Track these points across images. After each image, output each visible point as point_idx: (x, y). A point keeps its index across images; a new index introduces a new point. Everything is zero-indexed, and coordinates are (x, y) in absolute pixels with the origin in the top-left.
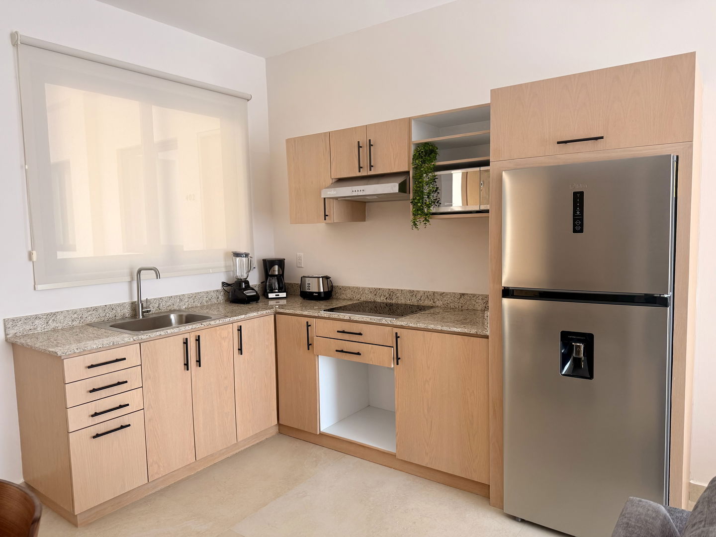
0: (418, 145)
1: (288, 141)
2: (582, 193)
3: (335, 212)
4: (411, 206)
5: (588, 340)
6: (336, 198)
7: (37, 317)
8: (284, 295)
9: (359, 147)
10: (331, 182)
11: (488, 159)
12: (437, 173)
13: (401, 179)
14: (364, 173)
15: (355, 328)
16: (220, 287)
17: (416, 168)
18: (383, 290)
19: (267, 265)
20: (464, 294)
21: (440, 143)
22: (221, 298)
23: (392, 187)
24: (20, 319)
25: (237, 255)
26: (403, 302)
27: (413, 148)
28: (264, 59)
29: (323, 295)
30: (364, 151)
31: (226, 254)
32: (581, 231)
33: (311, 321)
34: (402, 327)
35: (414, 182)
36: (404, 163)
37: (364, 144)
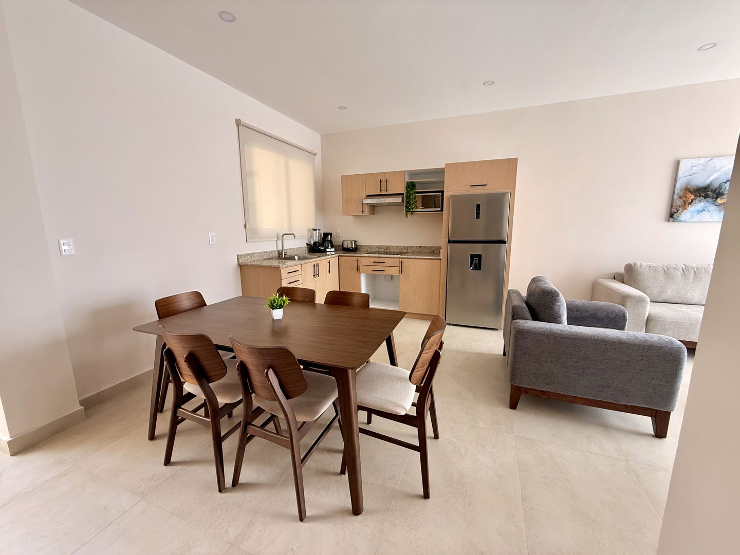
0: (407, 183)
1: (342, 176)
2: (479, 205)
3: (366, 209)
4: (405, 208)
5: (479, 257)
6: (367, 204)
7: (248, 255)
8: (333, 249)
9: (381, 182)
10: (365, 196)
11: (442, 190)
12: (417, 195)
13: (401, 196)
14: (382, 193)
15: (381, 260)
16: (305, 245)
17: (407, 192)
18: (384, 246)
19: (326, 235)
20: (421, 247)
21: (417, 182)
22: (307, 251)
23: (399, 200)
24: (243, 255)
27: (406, 183)
28: (320, 136)
30: (384, 184)
31: (309, 230)
32: (479, 218)
33: (359, 258)
34: (404, 258)
35: (407, 198)
36: (403, 190)
37: (383, 180)
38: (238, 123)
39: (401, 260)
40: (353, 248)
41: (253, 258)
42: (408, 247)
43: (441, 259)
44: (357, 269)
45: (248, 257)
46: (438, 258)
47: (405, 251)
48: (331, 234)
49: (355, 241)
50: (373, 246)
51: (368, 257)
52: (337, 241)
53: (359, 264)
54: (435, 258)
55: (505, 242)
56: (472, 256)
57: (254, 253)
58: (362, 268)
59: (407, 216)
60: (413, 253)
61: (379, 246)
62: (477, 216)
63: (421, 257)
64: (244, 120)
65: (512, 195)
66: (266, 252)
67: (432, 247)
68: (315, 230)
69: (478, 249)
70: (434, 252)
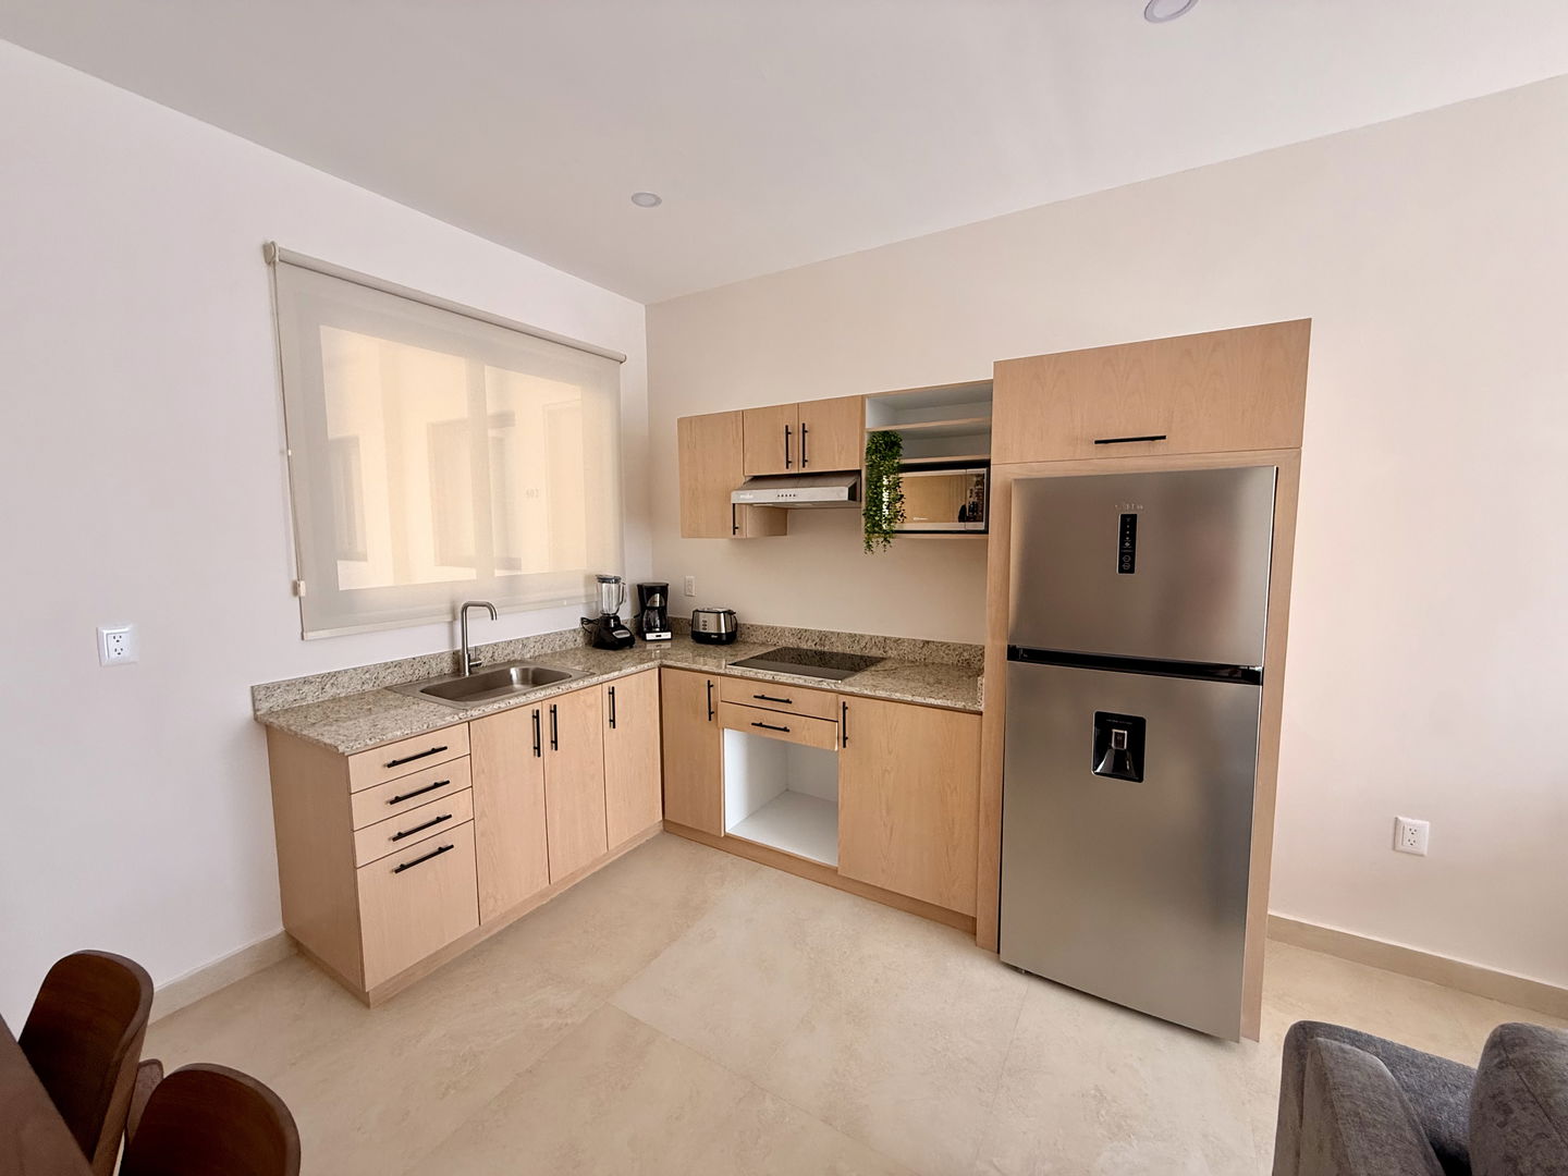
0: (874, 435)
1: (680, 421)
2: (1134, 517)
3: (749, 525)
4: (863, 519)
5: (1137, 726)
6: (751, 504)
7: (306, 681)
8: (668, 635)
9: (788, 433)
10: (743, 480)
11: (985, 457)
12: (900, 475)
13: (850, 481)
14: (794, 471)
15: (782, 693)
16: (578, 625)
17: (871, 467)
18: (811, 632)
19: (645, 592)
21: (902, 431)
22: (580, 640)
23: (839, 492)
24: (278, 685)
25: (603, 580)
26: (840, 650)
27: (867, 438)
28: (643, 307)
29: (724, 638)
30: (796, 439)
31: (588, 579)
35: (869, 487)
36: (854, 459)
37: (796, 431)
38: (273, 256)
39: (843, 698)
40: (720, 635)
41: (331, 692)
43: (981, 714)
44: (710, 713)
45: (306, 688)
46: (970, 706)
47: (875, 652)
48: (663, 590)
49: (730, 613)
50: (783, 630)
51: (742, 677)
54: (960, 705)
55: (1256, 678)
58: (724, 711)
59: (869, 547)
62: (1121, 562)
69: (1123, 694)
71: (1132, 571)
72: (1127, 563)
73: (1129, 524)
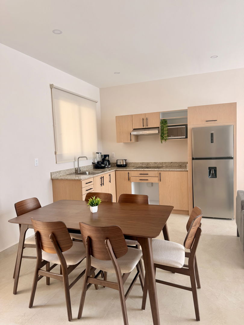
0: (161, 120)
1: (116, 117)
3: (133, 139)
4: (160, 137)
5: (215, 169)
6: (134, 135)
8: (110, 166)
9: (143, 120)
10: (132, 130)
11: (186, 124)
12: (168, 128)
13: (158, 129)
14: (144, 127)
15: (146, 173)
16: (91, 164)
17: (162, 126)
18: (145, 163)
20: (172, 162)
23: (156, 131)
28: (99, 88)
30: (145, 121)
33: (130, 172)
34: (161, 171)
35: (161, 130)
36: (158, 125)
37: (145, 119)
38: (52, 86)
39: (159, 172)
40: (124, 165)
41: (60, 174)
42: (162, 163)
43: (187, 171)
44: (129, 179)
45: (57, 173)
46: (185, 170)
47: (160, 165)
48: (108, 156)
49: (125, 160)
50: (138, 163)
51: (136, 171)
52: (113, 160)
53: (130, 176)
54: (183, 170)
55: (232, 158)
56: (210, 169)
57: (60, 171)
58: (132, 178)
59: (162, 142)
60: (167, 167)
61: (143, 163)
62: (211, 141)
63: (173, 170)
64: (55, 85)
65: (235, 127)
66: (68, 170)
67: (180, 163)
68: (98, 153)
69: (213, 163)
70: (181, 166)
71: (213, 143)
72: (212, 141)
73: (212, 135)
